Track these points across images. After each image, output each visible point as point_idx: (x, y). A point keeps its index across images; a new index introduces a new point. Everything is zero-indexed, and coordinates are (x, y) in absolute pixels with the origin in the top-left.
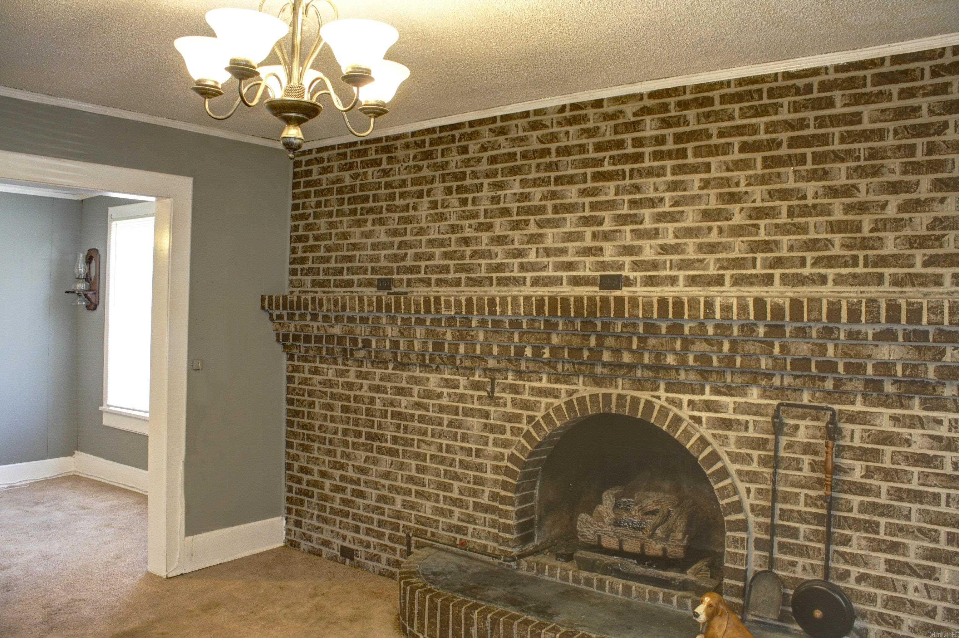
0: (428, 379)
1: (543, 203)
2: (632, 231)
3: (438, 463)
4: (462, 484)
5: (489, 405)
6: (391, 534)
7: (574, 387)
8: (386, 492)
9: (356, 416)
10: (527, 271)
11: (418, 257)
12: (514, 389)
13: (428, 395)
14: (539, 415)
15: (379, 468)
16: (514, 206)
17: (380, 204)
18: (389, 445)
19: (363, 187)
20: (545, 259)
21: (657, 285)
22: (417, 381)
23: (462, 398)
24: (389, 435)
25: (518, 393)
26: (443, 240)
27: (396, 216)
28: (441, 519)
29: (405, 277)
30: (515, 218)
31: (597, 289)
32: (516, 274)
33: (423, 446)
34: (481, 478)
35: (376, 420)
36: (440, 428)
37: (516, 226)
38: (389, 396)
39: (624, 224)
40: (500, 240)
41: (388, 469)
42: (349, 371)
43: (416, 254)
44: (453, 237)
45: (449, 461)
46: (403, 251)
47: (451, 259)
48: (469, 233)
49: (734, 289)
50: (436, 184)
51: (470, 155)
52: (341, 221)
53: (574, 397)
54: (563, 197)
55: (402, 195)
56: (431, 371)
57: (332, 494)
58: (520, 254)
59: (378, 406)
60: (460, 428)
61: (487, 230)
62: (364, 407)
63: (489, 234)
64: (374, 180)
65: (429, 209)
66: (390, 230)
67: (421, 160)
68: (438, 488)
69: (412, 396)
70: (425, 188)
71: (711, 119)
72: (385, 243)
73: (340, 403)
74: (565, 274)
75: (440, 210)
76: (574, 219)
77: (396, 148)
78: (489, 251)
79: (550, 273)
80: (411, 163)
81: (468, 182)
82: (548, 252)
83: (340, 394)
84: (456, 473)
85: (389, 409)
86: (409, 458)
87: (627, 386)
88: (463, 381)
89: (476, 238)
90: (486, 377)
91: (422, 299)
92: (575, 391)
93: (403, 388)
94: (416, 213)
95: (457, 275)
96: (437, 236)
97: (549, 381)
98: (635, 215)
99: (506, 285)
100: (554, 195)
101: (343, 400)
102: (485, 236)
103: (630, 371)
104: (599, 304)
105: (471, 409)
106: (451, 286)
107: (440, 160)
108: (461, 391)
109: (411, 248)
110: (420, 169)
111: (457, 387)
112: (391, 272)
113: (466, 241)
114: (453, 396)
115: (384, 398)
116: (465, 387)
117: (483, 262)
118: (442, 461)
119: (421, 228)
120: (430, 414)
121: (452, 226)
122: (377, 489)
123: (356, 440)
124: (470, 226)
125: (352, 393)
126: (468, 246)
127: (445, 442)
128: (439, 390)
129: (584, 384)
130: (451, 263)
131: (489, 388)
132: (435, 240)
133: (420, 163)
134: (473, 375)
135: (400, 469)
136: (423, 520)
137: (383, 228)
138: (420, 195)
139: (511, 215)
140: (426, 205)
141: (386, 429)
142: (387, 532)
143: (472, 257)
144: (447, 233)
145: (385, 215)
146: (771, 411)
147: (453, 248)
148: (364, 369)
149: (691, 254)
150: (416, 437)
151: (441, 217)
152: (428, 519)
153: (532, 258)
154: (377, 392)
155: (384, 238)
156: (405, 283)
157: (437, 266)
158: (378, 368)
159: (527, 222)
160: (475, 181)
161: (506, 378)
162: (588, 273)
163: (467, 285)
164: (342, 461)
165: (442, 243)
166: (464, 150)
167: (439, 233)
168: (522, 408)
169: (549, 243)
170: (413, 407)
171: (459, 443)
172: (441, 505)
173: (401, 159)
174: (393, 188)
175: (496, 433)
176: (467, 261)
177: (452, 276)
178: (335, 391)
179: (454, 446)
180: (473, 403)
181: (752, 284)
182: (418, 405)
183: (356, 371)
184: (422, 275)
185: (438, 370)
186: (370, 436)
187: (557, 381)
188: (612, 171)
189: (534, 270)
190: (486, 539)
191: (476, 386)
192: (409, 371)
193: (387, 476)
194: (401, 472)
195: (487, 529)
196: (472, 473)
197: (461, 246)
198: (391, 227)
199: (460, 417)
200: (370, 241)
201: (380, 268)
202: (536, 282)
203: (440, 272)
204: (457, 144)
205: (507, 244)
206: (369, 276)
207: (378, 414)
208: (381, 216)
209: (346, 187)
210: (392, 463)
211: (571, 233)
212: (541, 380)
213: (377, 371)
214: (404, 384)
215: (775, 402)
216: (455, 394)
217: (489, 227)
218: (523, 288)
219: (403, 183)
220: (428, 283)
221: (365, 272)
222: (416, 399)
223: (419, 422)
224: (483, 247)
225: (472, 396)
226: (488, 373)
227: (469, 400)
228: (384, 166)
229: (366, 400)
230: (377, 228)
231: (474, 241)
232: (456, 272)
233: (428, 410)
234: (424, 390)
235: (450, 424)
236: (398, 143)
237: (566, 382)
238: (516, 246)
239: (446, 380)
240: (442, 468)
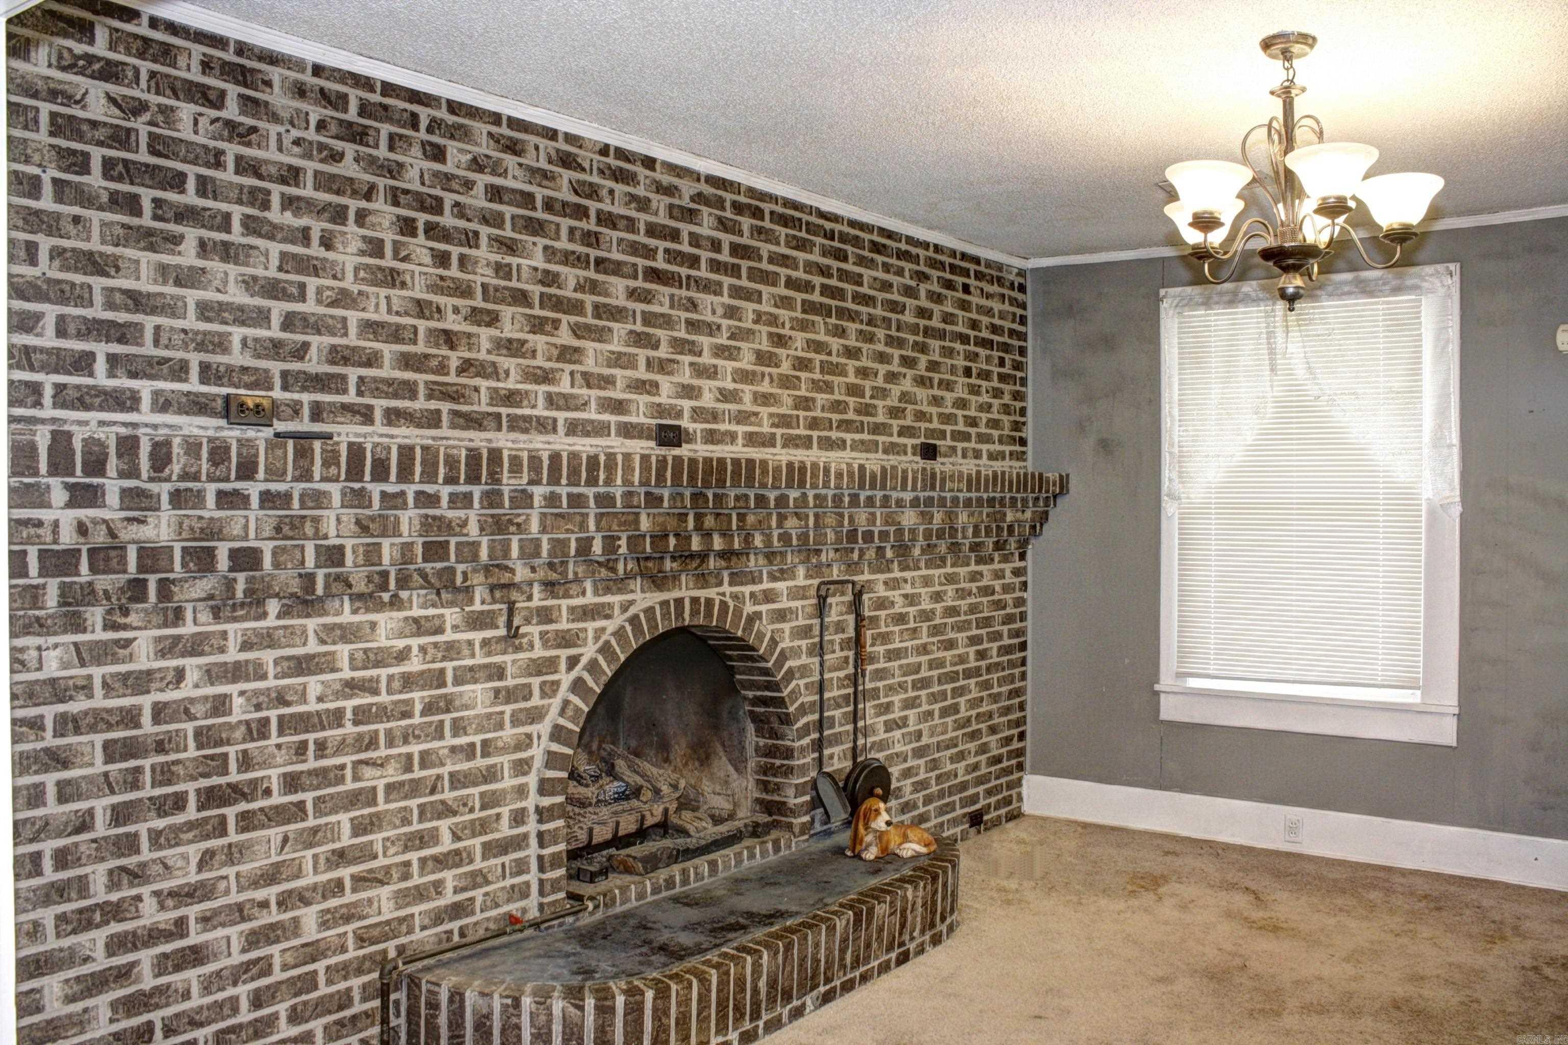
0: (373, 625)
1: (579, 296)
2: (691, 364)
3: (406, 797)
4: (458, 819)
5: (505, 652)
6: (294, 1008)
7: (629, 597)
8: (274, 916)
9: (162, 759)
10: (559, 408)
11: (338, 356)
12: (545, 616)
13: (377, 659)
14: (589, 651)
15: (244, 868)
16: (536, 290)
17: (224, 207)
18: (277, 799)
19: (157, 145)
20: (585, 391)
21: (719, 442)
22: (347, 634)
23: (451, 650)
24: (274, 775)
25: (551, 621)
26: (398, 327)
27: (275, 249)
28: (416, 910)
29: (306, 398)
30: (537, 312)
31: (652, 444)
32: (541, 411)
33: (368, 772)
34: (494, 792)
35: (232, 751)
36: (404, 723)
37: (538, 326)
38: (271, 683)
39: (681, 353)
40: (513, 348)
41: (275, 859)
42: (128, 642)
43: (334, 349)
44: (422, 325)
45: (429, 784)
46: (300, 338)
47: (418, 370)
48: (452, 323)
49: (784, 451)
50: (379, 204)
51: (449, 167)
52: (76, 220)
53: (632, 611)
54: (607, 295)
55: (289, 203)
56: (380, 607)
57: (78, 1007)
58: (546, 377)
59: (239, 711)
60: (448, 711)
61: (489, 325)
62: (189, 727)
63: (493, 332)
64: (201, 139)
65: (362, 253)
66: (255, 278)
67: (337, 137)
68: (406, 849)
69: (334, 670)
70: (354, 205)
72: (241, 309)
73: (99, 739)
74: (613, 419)
75: (388, 262)
76: (623, 333)
77: (268, 84)
78: (494, 364)
79: (592, 414)
80: (311, 135)
81: (448, 220)
82: (589, 380)
83: (96, 712)
84: (443, 802)
85: (273, 714)
86: (334, 811)
87: (691, 585)
88: (451, 615)
89: (469, 335)
90: (494, 601)
92: (632, 603)
93: (310, 657)
94: (331, 255)
95: (433, 405)
96: (383, 316)
97: (596, 593)
98: (693, 342)
99: (526, 431)
100: (593, 287)
101: (110, 727)
102: (485, 334)
103: (703, 562)
105: (471, 669)
106: (419, 426)
107: (382, 152)
108: (449, 636)
109: (319, 333)
110: (336, 157)
111: (440, 630)
112: (262, 381)
113: (449, 339)
114: (431, 651)
115: (256, 693)
116: (455, 628)
117: (484, 384)
118: (414, 788)
119: (344, 292)
120: (384, 698)
121: (418, 302)
122: (243, 919)
123: (161, 824)
124: (456, 310)
125: (146, 702)
126: (452, 348)
127: (415, 749)
128: (401, 644)
129: (643, 591)
130: (421, 378)
131: (502, 620)
132: (381, 325)
133: (338, 145)
134: (471, 601)
135: (311, 846)
136: (376, 932)
137: (233, 270)
138: (339, 215)
139: (530, 306)
140: (355, 245)
141: (264, 765)
142: (282, 1008)
143: (461, 371)
144: (407, 314)
145: (237, 235)
147: (420, 348)
148: (188, 629)
149: (748, 405)
150: (348, 760)
151: (392, 279)
152: (388, 923)
153: (564, 386)
154: (234, 680)
155: (237, 296)
156: (306, 411)
157: (390, 382)
158: (235, 620)
159: (556, 325)
160: (462, 224)
161: (530, 598)
162: (642, 420)
163: (453, 426)
164: (114, 897)
165: (396, 335)
166: (437, 154)
167: (389, 311)
168: (559, 646)
169: (590, 364)
170: (338, 695)
171: (450, 741)
172: (417, 880)
173: (285, 115)
174: (260, 177)
175: (516, 701)
176: (452, 378)
177: (420, 404)
178: (75, 707)
179: (435, 751)
180: (473, 655)
181: (797, 446)
182: (352, 687)
183: (158, 640)
184: (351, 397)
185: (396, 603)
186: (210, 797)
187: (608, 591)
188: (667, 271)
189: (568, 409)
190: (509, 901)
191: (477, 622)
192: (325, 613)
193: (271, 876)
194: (309, 853)
195: (509, 882)
196: (475, 791)
197: (437, 346)
198: (260, 272)
199: (450, 689)
200: (192, 296)
201: (230, 369)
202: (573, 428)
203: (396, 396)
204: (423, 135)
205: (523, 356)
206: (193, 385)
207: (239, 734)
208: (224, 237)
209: (94, 124)
210: (285, 840)
211: (620, 354)
212: (584, 593)
213: (230, 627)
214: (313, 647)
216: (436, 645)
217: (493, 320)
218: (551, 438)
219: (292, 175)
220: (367, 415)
221: (180, 371)
222: (347, 674)
223: (356, 723)
224: (483, 355)
225: (470, 643)
226: (498, 594)
227: (466, 652)
228: (232, 111)
229: (198, 709)
230: (215, 265)
231: (464, 341)
232: (429, 397)
233: (376, 692)
234: (365, 651)
235: (429, 709)
236: (275, 74)
237: (620, 591)
238: (540, 361)
239: (416, 621)
240: (413, 803)
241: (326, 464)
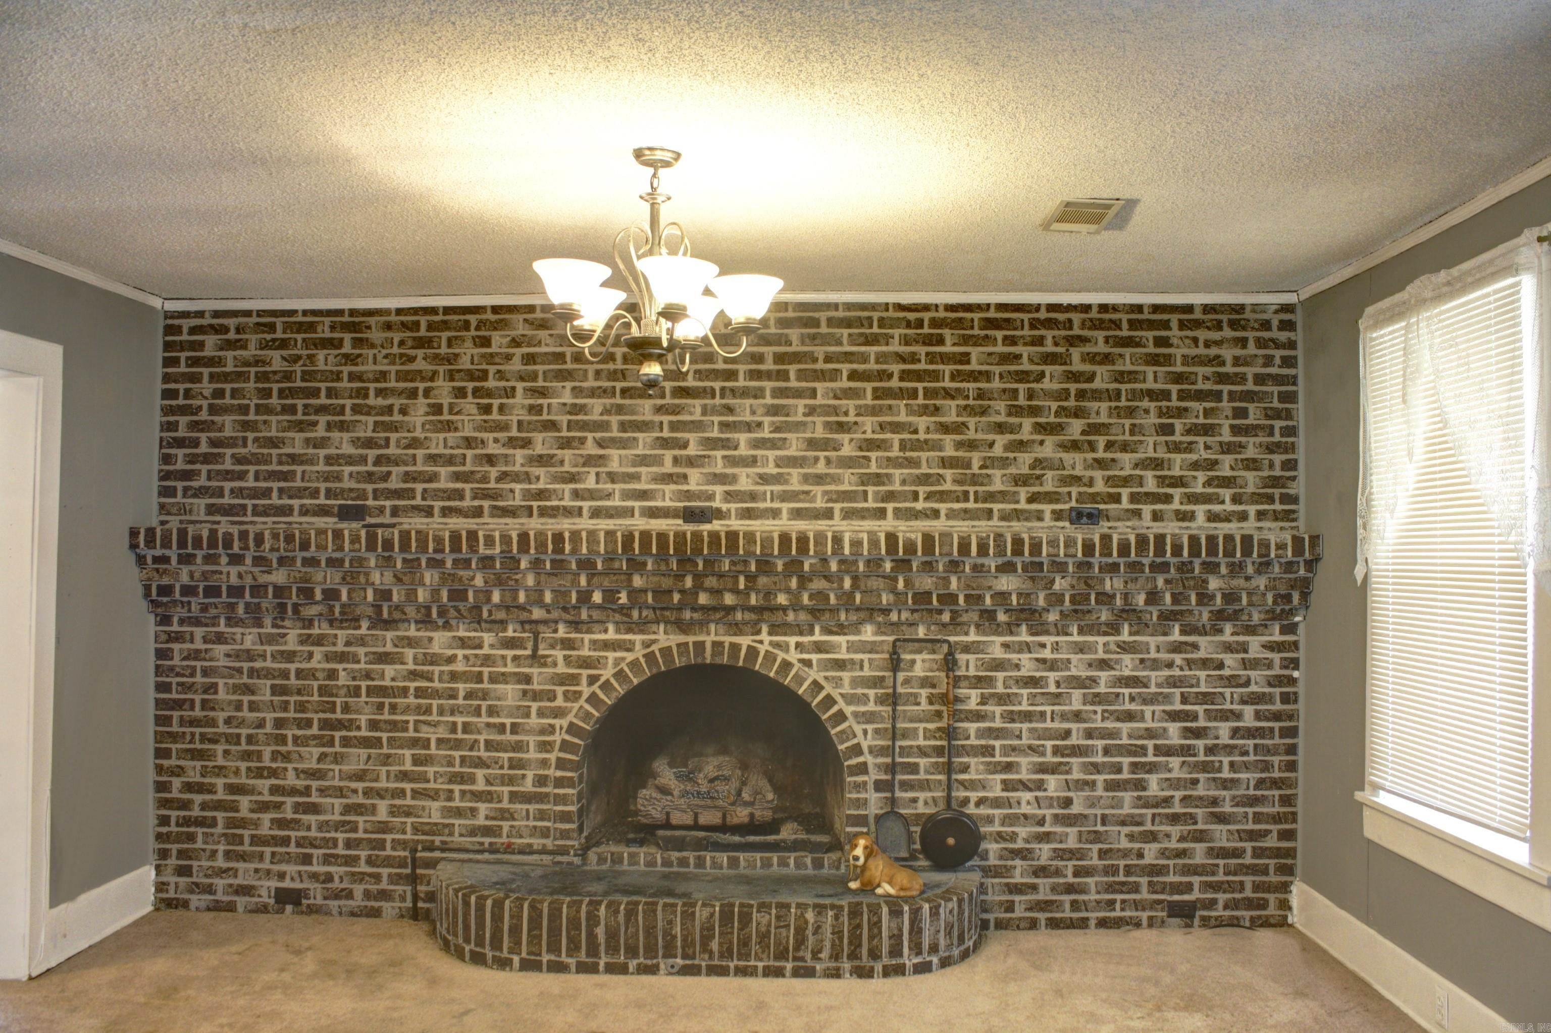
0: (430, 639)
1: (605, 418)
2: (724, 457)
3: (451, 749)
4: (490, 771)
5: (531, 666)
6: (370, 856)
7: (653, 637)
8: (360, 799)
9: (299, 698)
10: (583, 499)
11: (408, 477)
12: (568, 644)
13: (433, 660)
14: (607, 674)
15: (345, 768)
16: (564, 419)
17: (341, 402)
18: (364, 733)
19: (307, 376)
20: (609, 486)
21: (756, 518)
22: (411, 642)
23: (487, 660)
24: (363, 719)
25: (574, 649)
26: (452, 456)
27: (371, 420)
28: (457, 822)
29: (388, 503)
30: (565, 433)
31: (680, 522)
32: (567, 502)
33: (424, 728)
34: (521, 759)
35: (338, 701)
36: (452, 702)
37: (566, 444)
38: (362, 666)
39: (713, 449)
40: (542, 460)
41: (362, 767)
42: (285, 635)
43: (407, 473)
44: (470, 453)
45: (469, 744)
46: (384, 469)
47: (466, 481)
48: (493, 449)
49: (845, 523)
50: (439, 382)
51: (494, 349)
52: (265, 422)
53: (655, 648)
54: (633, 413)
55: (379, 392)
56: (436, 628)
57: (255, 816)
58: (572, 478)
59: (343, 679)
60: (484, 699)
61: (522, 447)
62: (316, 684)
63: (526, 452)
64: (329, 368)
65: (428, 414)
66: (358, 439)
67: (413, 348)
68: (450, 782)
69: (403, 663)
70: (421, 386)
71: (816, 342)
72: (350, 456)
73: (269, 683)
74: (637, 504)
75: (446, 417)
76: (648, 440)
77: (369, 327)
78: (527, 473)
79: (616, 502)
80: (395, 350)
81: (491, 383)
82: (613, 477)
83: (268, 669)
84: (479, 758)
85: (364, 684)
86: (401, 747)
87: (721, 631)
88: (488, 638)
89: (506, 456)
90: (524, 631)
91: (447, 534)
92: (654, 641)
93: (387, 654)
94: (406, 418)
95: (476, 503)
96: (441, 450)
97: (618, 631)
98: (728, 439)
99: (554, 516)
100: (620, 410)
101: (274, 678)
102: (519, 455)
103: (728, 614)
104: (706, 539)
105: (503, 674)
106: (466, 516)
107: (444, 350)
108: (486, 650)
109: (397, 465)
110: (412, 359)
111: (480, 646)
112: (363, 495)
113: (490, 460)
114: (472, 659)
115: (353, 670)
116: (492, 646)
117: (518, 487)
118: (458, 745)
119: (415, 439)
120: (436, 684)
121: (467, 439)
122: (342, 796)
123: (299, 733)
124: (496, 441)
125: (292, 667)
126: (492, 465)
127: (460, 720)
128: (450, 652)
129: (666, 633)
130: (467, 487)
131: (530, 645)
132: (440, 456)
133: (412, 352)
134: (505, 630)
135: (385, 764)
136: (427, 828)
137: (346, 436)
138: (413, 394)
139: (559, 430)
140: (422, 410)
141: (358, 712)
142: (363, 854)
143: (499, 480)
144: (458, 447)
145: (348, 416)
146: (888, 648)
147: (468, 467)
148: (316, 631)
149: (795, 484)
150: (411, 718)
151: (449, 426)
152: (436, 824)
153: (590, 483)
154: (341, 662)
155: (348, 449)
156: (388, 511)
157: (444, 491)
158: (342, 628)
159: (582, 441)
160: (503, 384)
161: (556, 631)
162: (668, 503)
163: (492, 516)
164: (274, 765)
165: (450, 461)
166: (486, 342)
167: (445, 447)
168: (580, 667)
169: (614, 466)
170: (405, 679)
171: (485, 719)
172: (457, 803)
173: (379, 342)
174: (363, 381)
175: (541, 700)
176: (492, 485)
177: (467, 503)
178: (258, 665)
179: (475, 724)
180: (505, 665)
181: (863, 518)
182: (414, 675)
183: (300, 635)
184: (418, 501)
185: (447, 626)
186: (326, 724)
187: (629, 631)
188: (697, 388)
189: (593, 499)
190: (531, 836)
191: (510, 643)
192: (397, 629)
193: (360, 776)
194: (384, 769)
195: (532, 823)
196: (506, 755)
197: (481, 465)
198: (362, 434)
199: (485, 685)
200: (322, 453)
201: (343, 490)
202: (596, 513)
203: (449, 499)
204: (473, 333)
205: (553, 465)
206: (322, 500)
207: (343, 692)
208: (341, 418)
209: (275, 373)
210: (369, 757)
211: (645, 456)
212: (606, 631)
213: (338, 632)
214: (389, 648)
215: (891, 638)
216: (476, 656)
217: (527, 443)
218: (577, 520)
219: (383, 376)
220: (428, 512)
221: (315, 494)
222: (411, 666)
223: (416, 697)
224: (517, 468)
225: (504, 657)
226: (527, 627)
227: (500, 662)
228: (347, 348)
229: (320, 675)
230: (336, 435)
231: (502, 460)
232: (474, 498)
233: (431, 680)
234: (425, 654)
235: (469, 695)
236: (372, 321)
237: (642, 632)
238: (567, 468)
239: (461, 639)
240: (457, 754)
241: (352, 542)
